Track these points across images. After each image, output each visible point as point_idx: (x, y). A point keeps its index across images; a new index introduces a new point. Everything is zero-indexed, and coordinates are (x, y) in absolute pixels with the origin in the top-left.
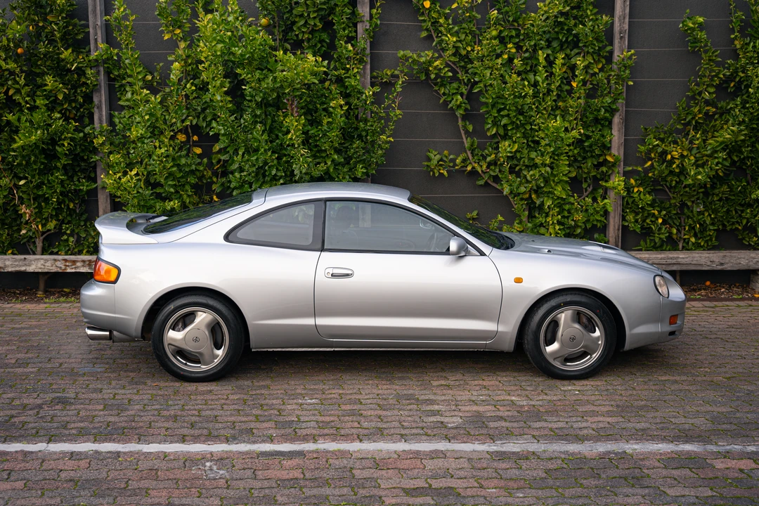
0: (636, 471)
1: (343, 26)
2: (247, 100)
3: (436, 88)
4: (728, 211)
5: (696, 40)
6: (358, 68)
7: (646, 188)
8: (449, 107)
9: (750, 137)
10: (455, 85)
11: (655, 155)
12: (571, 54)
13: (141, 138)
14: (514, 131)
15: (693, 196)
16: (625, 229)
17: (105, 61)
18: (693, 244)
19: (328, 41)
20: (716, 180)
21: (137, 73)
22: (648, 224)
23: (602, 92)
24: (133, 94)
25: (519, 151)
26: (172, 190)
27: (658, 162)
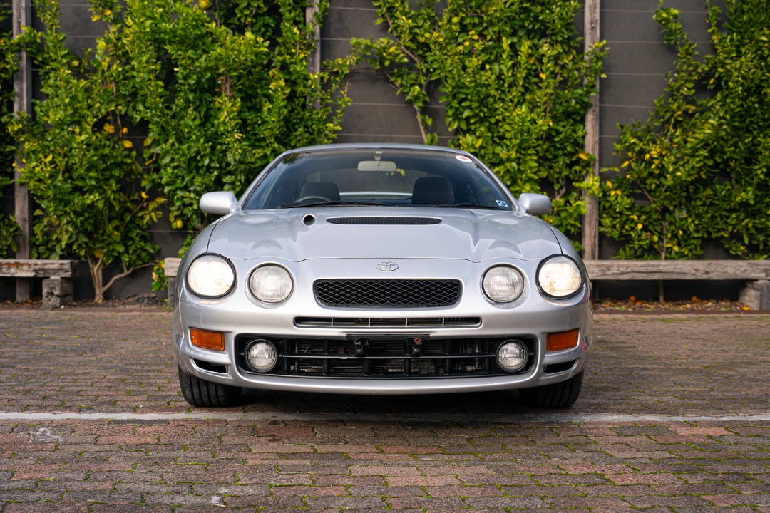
0: (581, 438)
1: (289, 8)
2: (180, 84)
3: (392, 79)
4: (713, 217)
5: (671, 33)
6: (305, 54)
7: (624, 191)
8: (407, 99)
9: (733, 137)
10: (413, 76)
11: (632, 155)
12: (538, 44)
13: (61, 124)
14: (478, 125)
15: (674, 199)
16: (602, 236)
17: (28, 45)
18: (677, 253)
19: (273, 25)
20: (699, 183)
21: (63, 57)
22: (627, 230)
23: (572, 83)
24: (56, 80)
25: (484, 148)
26: (93, 182)
27: (636, 162)
